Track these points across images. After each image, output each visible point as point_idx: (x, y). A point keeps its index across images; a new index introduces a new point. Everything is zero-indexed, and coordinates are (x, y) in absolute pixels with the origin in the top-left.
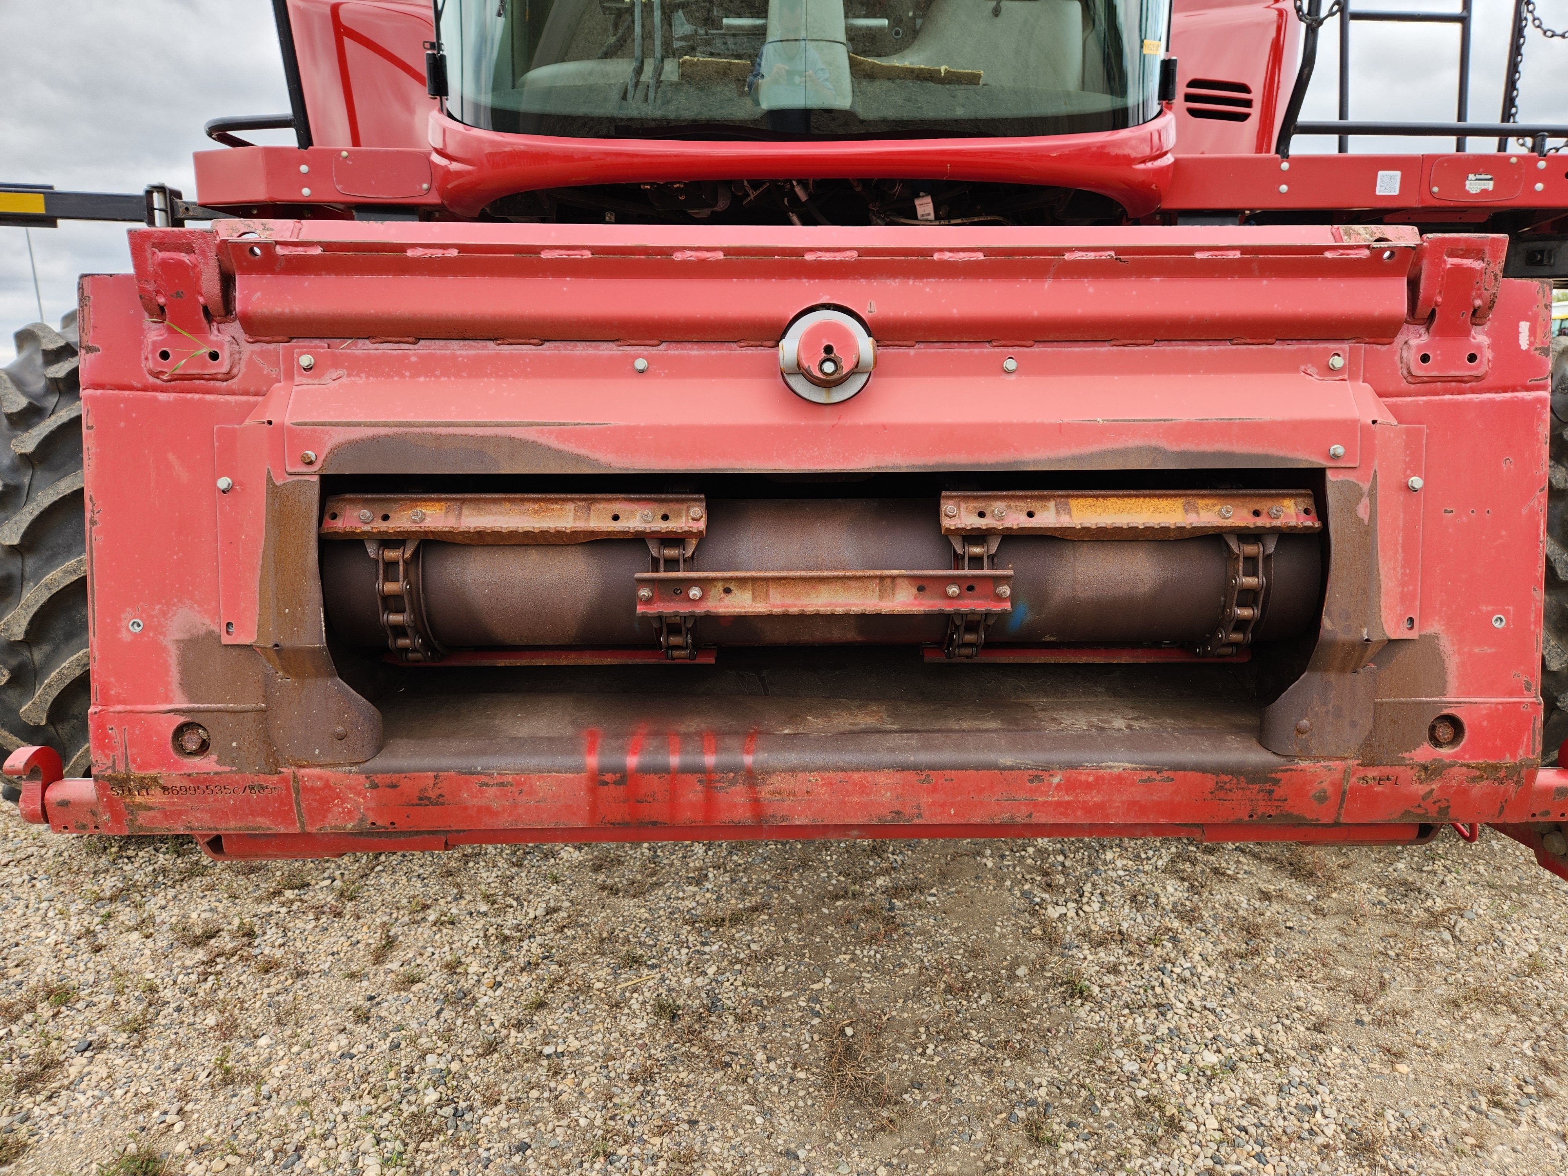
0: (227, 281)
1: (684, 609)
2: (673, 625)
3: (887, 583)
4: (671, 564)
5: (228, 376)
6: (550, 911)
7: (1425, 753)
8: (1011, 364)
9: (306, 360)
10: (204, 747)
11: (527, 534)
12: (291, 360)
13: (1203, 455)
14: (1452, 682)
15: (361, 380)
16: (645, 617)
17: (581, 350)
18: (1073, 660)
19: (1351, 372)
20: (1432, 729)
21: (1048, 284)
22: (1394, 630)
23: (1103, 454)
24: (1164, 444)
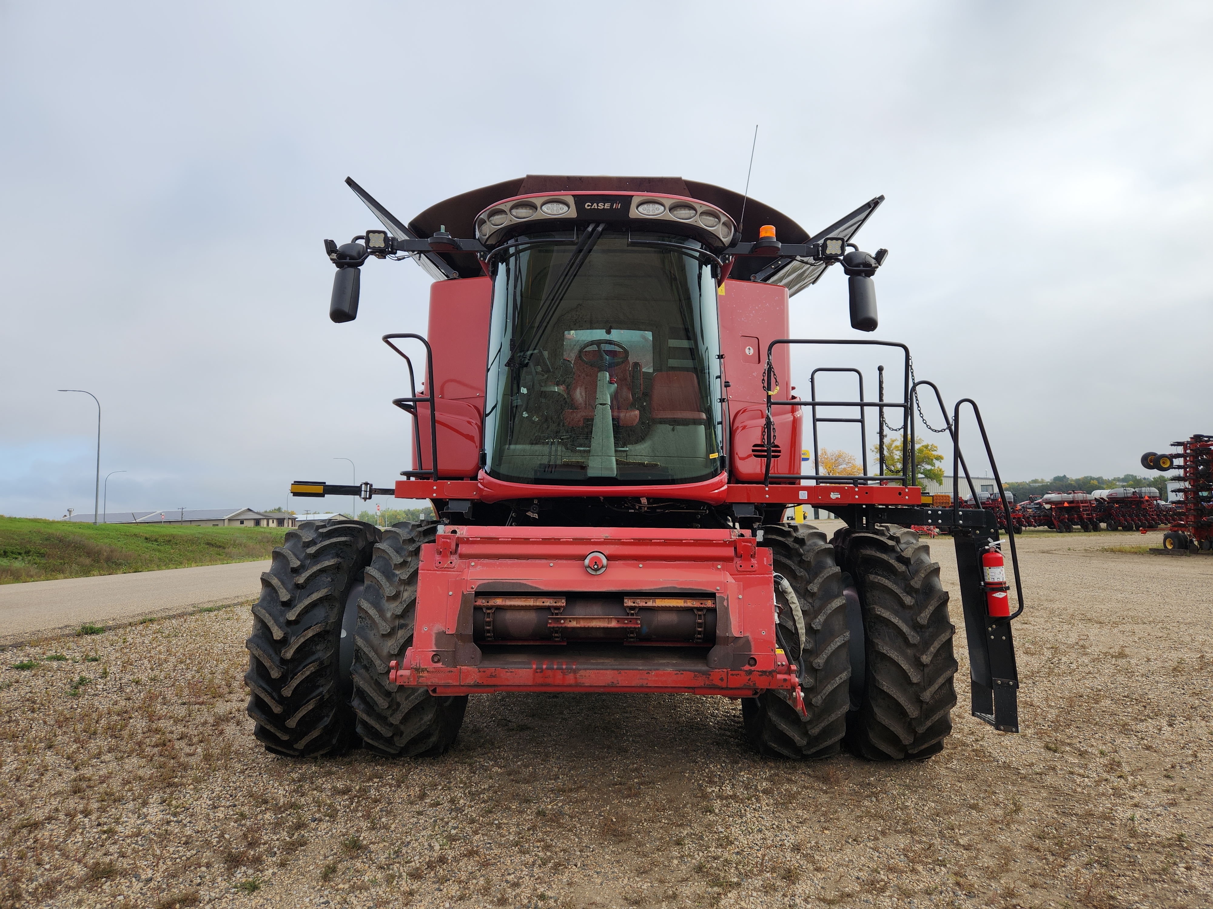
0: (457, 545)
1: (560, 626)
2: (556, 630)
3: (610, 620)
4: (557, 614)
5: (454, 567)
6: (490, 787)
7: (747, 667)
8: (641, 566)
9: (473, 564)
10: (438, 661)
11: (522, 606)
12: (469, 563)
13: (686, 589)
14: (753, 648)
15: (485, 568)
16: (550, 627)
17: (538, 561)
18: (664, 645)
19: (723, 568)
20: (749, 661)
21: (649, 547)
22: (736, 634)
23: (662, 588)
24: (676, 586)
